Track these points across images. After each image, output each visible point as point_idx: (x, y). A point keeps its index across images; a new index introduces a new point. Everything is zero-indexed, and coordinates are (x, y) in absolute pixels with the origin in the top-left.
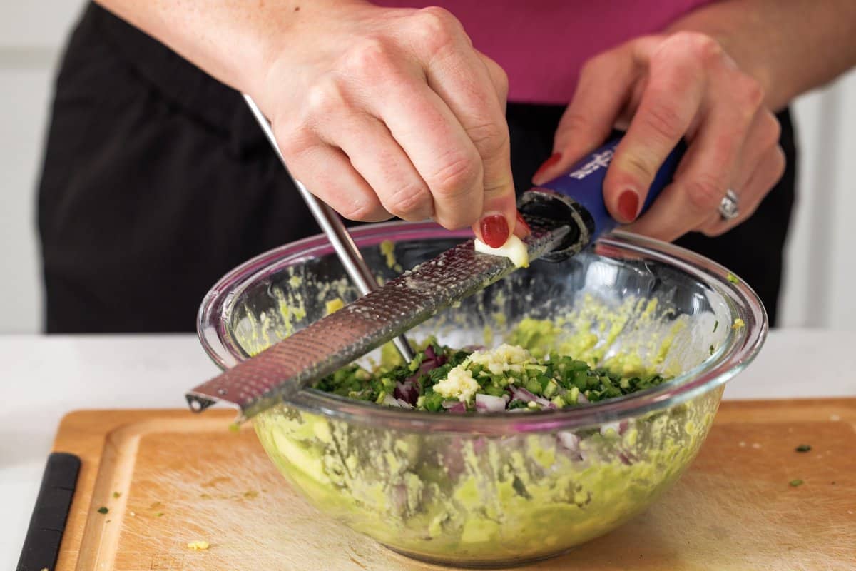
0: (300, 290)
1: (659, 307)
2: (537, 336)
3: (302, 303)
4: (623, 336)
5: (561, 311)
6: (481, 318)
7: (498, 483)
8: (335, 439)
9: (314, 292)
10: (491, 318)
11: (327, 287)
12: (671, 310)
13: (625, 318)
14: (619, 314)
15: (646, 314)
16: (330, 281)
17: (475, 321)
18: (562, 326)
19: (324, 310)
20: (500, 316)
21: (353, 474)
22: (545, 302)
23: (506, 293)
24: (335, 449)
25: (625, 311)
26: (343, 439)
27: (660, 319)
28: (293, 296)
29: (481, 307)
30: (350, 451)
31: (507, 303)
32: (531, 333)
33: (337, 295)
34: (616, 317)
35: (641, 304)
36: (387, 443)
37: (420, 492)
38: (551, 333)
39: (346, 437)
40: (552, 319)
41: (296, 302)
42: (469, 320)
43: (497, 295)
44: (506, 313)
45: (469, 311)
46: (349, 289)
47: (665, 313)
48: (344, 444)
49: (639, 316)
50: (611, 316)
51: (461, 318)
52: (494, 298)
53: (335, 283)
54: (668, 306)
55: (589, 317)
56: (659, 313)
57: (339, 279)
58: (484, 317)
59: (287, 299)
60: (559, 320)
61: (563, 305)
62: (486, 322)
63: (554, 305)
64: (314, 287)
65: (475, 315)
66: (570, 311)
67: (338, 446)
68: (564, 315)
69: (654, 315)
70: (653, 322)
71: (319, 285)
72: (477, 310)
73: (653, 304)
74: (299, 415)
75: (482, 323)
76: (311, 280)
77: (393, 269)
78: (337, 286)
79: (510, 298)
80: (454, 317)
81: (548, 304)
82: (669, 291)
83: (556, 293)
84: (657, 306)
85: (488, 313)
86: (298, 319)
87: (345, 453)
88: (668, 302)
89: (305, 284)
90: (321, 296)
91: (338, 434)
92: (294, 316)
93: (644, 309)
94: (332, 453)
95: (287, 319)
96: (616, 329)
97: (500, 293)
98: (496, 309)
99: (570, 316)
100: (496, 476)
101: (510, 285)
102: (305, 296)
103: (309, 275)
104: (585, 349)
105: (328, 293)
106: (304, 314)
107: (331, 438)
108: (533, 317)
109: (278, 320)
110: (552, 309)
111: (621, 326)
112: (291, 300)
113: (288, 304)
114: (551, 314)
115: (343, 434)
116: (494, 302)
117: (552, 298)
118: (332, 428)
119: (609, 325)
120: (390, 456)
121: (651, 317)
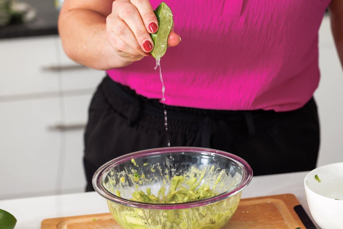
0: (113, 176)
1: (215, 168)
2: (179, 181)
3: (114, 179)
4: (205, 177)
5: (185, 172)
6: (162, 177)
7: (191, 221)
8: (145, 215)
9: (117, 175)
10: (164, 177)
11: (120, 174)
12: (219, 168)
13: (205, 172)
14: (203, 171)
15: (211, 170)
16: (120, 172)
17: (160, 178)
18: (186, 177)
19: (120, 180)
20: (167, 176)
21: (150, 224)
22: (180, 170)
23: (168, 169)
24: (145, 218)
25: (204, 170)
26: (147, 215)
27: (216, 171)
28: (112, 177)
29: (161, 174)
30: (150, 217)
31: (169, 172)
32: (177, 180)
33: (123, 176)
34: (202, 172)
35: (209, 167)
36: (161, 214)
37: (170, 227)
38: (183, 179)
39: (148, 214)
40: (183, 175)
41: (113, 179)
42: (158, 178)
43: (166, 170)
44: (169, 175)
45: (158, 176)
46: (125, 173)
47: (217, 169)
48: (148, 216)
49: (209, 171)
50: (200, 172)
51: (156, 178)
52: (165, 171)
53: (122, 172)
54: (218, 167)
55: (193, 173)
56: (215, 170)
57: (122, 171)
58: (163, 177)
59: (111, 179)
60: (185, 175)
61: (185, 170)
62: (164, 179)
63: (183, 171)
64: (116, 174)
65: (160, 177)
66: (188, 172)
67: (146, 217)
68: (186, 173)
69: (214, 170)
70: (214, 172)
71: (118, 173)
72: (160, 175)
73: (213, 167)
74: (133, 209)
75: (162, 179)
76: (116, 172)
77: (136, 166)
78: (122, 173)
79: (170, 170)
80: (154, 178)
81: (181, 171)
82: (217, 163)
83: (183, 167)
84: (214, 167)
85: (164, 175)
86: (114, 184)
87: (148, 218)
88: (218, 166)
89: (114, 173)
90: (119, 177)
91: (146, 213)
92: (113, 183)
93: (210, 168)
94: (144, 219)
95: (112, 184)
96: (202, 176)
97: (167, 169)
98: (166, 174)
99: (188, 174)
100: (191, 219)
101: (169, 167)
102: (115, 177)
103: (115, 171)
104: (194, 183)
105: (120, 176)
106: (115, 182)
107: (144, 215)
108: (177, 175)
109: (110, 185)
110: (182, 172)
111: (204, 175)
112: (112, 179)
113: (111, 180)
114: (182, 174)
115: (148, 213)
116: (165, 172)
117: (182, 169)
118: (144, 212)
119: (200, 175)
120: (162, 218)
121: (213, 171)
